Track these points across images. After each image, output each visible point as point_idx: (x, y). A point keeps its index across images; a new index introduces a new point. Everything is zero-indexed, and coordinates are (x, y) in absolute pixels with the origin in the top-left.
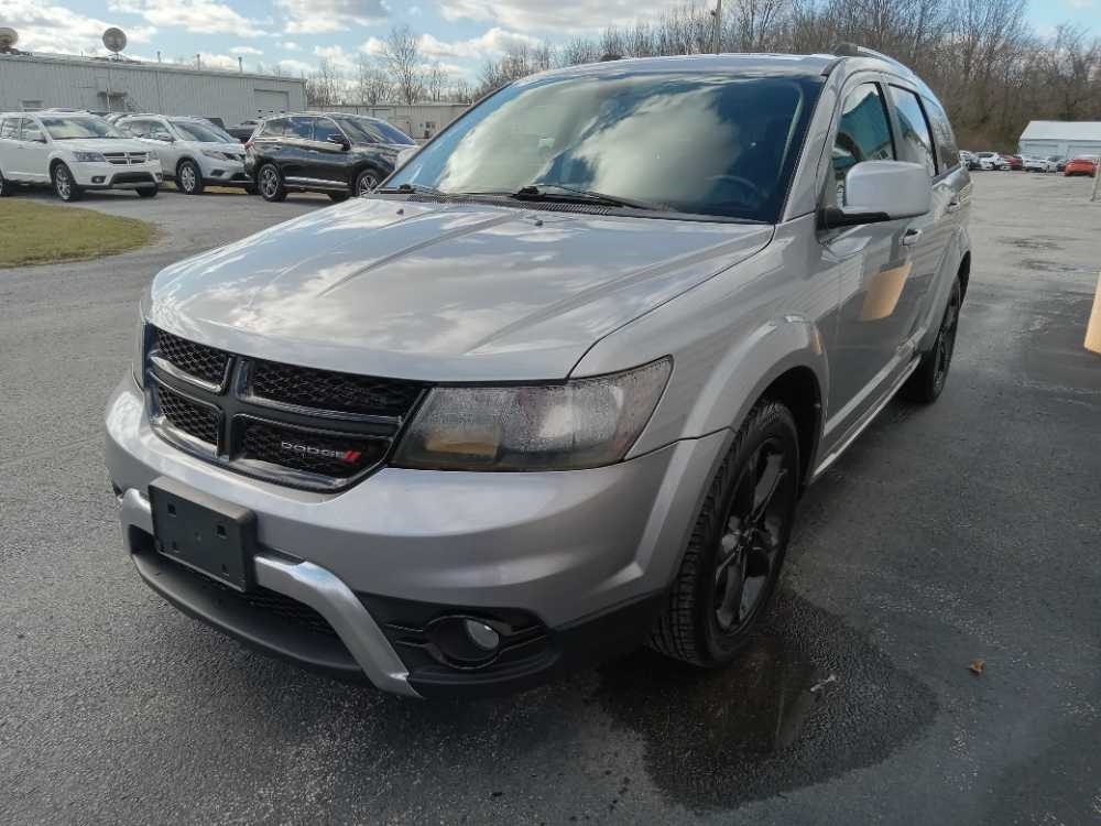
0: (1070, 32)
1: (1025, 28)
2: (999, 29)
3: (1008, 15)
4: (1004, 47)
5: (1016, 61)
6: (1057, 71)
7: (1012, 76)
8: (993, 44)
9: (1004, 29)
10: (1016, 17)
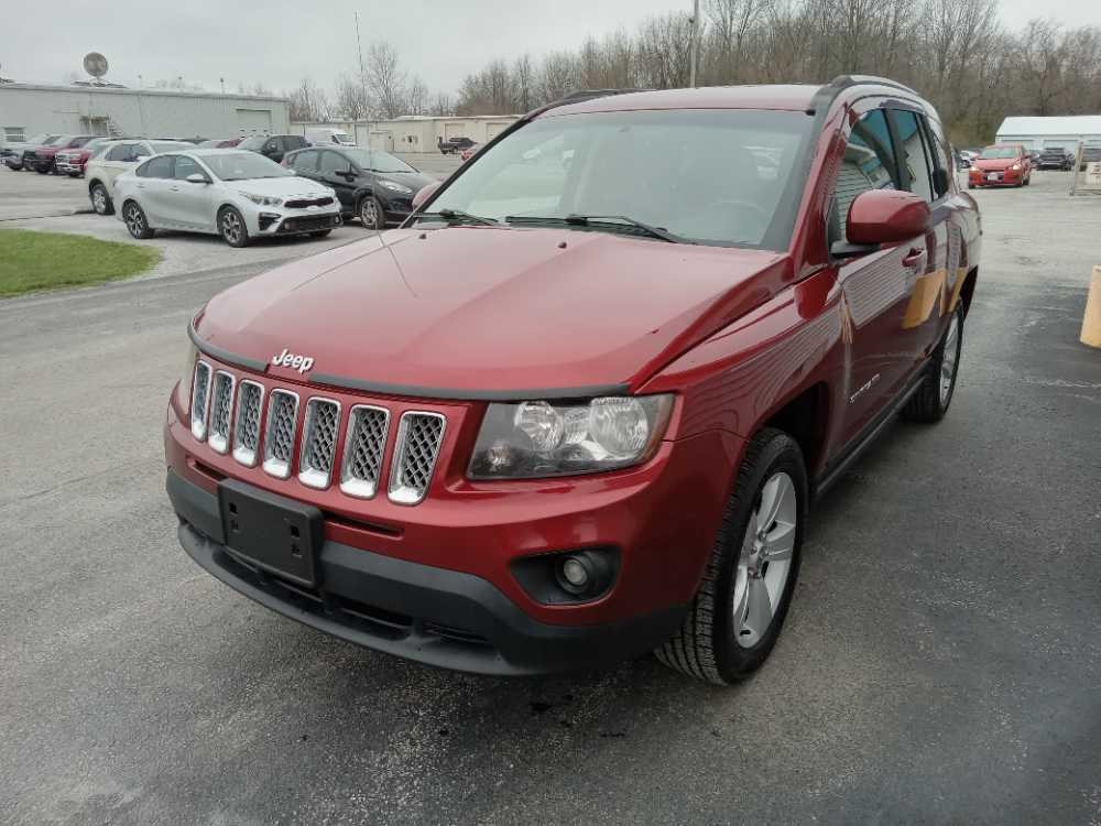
1: (997, 26)
2: (972, 28)
3: (980, 14)
4: (978, 45)
5: (990, 58)
6: (1030, 67)
7: (986, 73)
8: (967, 43)
9: (977, 28)
10: (988, 16)
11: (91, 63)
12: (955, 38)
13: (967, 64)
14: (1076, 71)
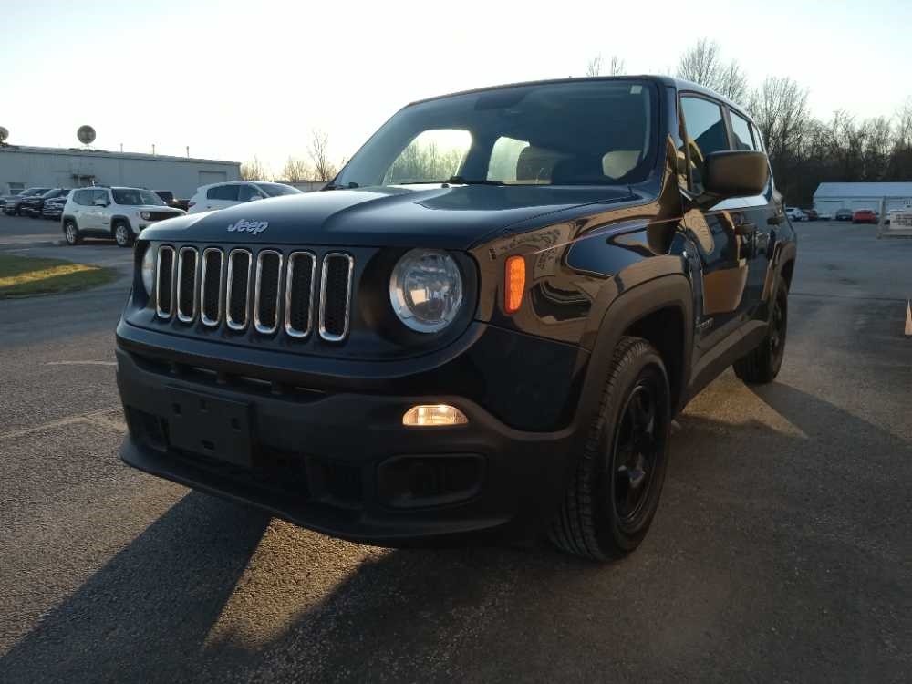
0: (844, 115)
1: (809, 113)
2: (789, 114)
3: (795, 104)
4: (795, 127)
5: (804, 138)
6: (837, 145)
7: (802, 150)
8: (786, 125)
9: (792, 116)
10: (801, 105)
11: (83, 134)
12: (777, 122)
13: (787, 142)
14: (875, 149)
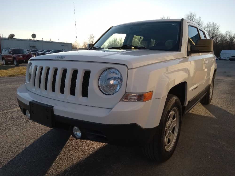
0: (229, 32)
1: (219, 32)
2: (214, 32)
4: (216, 35)
6: (227, 40)
7: (217, 41)
10: (217, 30)
11: (33, 36)
